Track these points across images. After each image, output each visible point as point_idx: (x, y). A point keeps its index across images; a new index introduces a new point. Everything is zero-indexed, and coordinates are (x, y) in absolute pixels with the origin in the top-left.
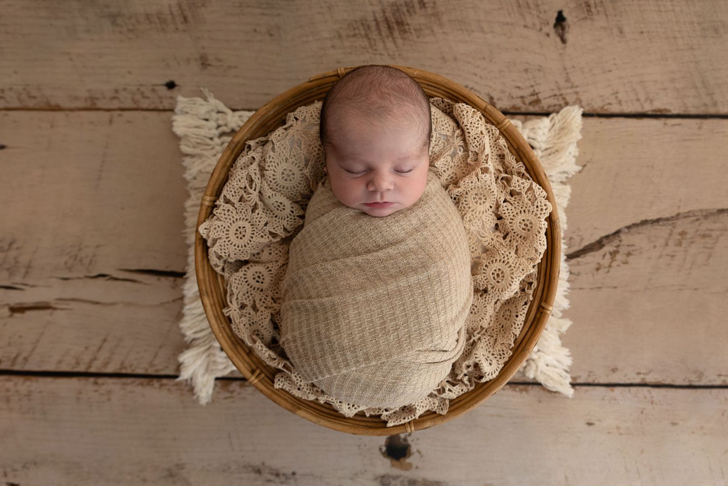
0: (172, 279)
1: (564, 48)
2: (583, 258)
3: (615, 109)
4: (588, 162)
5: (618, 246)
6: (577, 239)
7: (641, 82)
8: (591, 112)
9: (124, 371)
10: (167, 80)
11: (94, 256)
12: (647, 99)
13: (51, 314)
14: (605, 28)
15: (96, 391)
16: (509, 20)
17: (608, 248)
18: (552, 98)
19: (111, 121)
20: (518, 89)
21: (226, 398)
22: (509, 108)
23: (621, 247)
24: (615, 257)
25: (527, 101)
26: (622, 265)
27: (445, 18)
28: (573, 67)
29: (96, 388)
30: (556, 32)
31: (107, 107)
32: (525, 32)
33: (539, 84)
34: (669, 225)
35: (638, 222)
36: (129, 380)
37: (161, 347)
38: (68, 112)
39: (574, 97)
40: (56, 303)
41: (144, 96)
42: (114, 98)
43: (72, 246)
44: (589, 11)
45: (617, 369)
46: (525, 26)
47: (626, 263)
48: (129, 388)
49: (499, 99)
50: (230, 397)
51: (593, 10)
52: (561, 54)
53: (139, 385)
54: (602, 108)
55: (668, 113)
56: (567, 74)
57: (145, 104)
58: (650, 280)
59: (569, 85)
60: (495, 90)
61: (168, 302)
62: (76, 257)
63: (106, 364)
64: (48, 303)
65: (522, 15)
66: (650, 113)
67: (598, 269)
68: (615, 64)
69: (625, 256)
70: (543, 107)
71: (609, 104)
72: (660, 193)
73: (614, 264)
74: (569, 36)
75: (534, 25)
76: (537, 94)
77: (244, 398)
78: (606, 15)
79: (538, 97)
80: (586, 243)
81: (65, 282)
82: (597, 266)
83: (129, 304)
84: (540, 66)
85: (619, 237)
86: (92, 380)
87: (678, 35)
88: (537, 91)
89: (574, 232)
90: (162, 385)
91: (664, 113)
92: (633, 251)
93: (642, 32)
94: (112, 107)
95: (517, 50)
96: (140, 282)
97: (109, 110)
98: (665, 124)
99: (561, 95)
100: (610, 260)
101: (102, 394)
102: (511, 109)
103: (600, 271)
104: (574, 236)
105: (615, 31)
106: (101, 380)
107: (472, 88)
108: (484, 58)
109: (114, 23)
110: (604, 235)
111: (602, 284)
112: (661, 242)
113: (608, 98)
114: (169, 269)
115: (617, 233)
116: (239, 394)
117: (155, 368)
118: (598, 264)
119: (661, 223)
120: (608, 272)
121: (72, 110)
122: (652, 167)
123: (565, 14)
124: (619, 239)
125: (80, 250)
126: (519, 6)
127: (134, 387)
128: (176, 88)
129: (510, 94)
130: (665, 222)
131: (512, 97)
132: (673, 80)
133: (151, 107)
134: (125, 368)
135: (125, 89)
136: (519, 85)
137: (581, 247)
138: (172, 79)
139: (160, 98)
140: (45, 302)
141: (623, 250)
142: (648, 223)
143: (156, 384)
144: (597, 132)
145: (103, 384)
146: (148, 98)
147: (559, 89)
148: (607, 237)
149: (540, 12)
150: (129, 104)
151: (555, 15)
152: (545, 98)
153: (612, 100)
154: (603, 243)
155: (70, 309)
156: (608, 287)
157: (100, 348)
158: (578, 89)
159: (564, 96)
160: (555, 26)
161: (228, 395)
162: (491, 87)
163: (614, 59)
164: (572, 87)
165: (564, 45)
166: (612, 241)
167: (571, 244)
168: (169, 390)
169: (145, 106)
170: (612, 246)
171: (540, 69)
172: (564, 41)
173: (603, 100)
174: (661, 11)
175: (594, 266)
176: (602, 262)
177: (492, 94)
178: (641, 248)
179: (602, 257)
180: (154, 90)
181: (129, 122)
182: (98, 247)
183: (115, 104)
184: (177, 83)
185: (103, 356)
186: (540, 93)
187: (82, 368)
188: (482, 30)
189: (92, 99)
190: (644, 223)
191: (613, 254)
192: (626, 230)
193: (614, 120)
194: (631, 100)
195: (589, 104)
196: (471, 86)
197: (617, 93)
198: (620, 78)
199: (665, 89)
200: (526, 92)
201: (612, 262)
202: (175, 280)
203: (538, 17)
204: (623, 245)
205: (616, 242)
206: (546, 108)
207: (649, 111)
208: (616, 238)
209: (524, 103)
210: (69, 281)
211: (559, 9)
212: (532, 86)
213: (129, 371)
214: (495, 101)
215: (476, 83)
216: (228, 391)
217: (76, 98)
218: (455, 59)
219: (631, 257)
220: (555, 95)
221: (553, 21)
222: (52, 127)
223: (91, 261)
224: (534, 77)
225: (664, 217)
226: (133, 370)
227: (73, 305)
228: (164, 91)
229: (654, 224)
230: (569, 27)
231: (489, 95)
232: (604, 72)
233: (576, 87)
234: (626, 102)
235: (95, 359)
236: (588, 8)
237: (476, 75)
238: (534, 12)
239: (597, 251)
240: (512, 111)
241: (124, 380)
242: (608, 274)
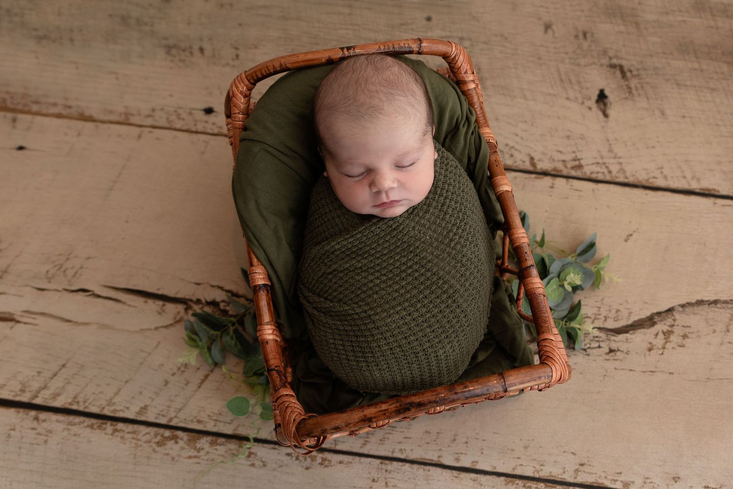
0: (161, 303)
1: (607, 122)
2: (631, 334)
3: (661, 183)
4: (634, 231)
5: (672, 326)
6: (625, 313)
7: (686, 161)
8: (636, 182)
9: (75, 407)
10: (206, 106)
11: (81, 268)
12: (693, 178)
13: (12, 328)
14: (647, 109)
15: (33, 429)
16: (551, 91)
17: (660, 327)
18: (595, 166)
19: (140, 136)
20: (559, 153)
21: (190, 457)
22: (550, 169)
23: (675, 327)
24: (669, 337)
25: (569, 165)
26: (677, 347)
27: (488, 83)
28: (616, 139)
29: (35, 424)
30: (598, 107)
31: (139, 123)
32: (567, 103)
33: (581, 151)
34: (729, 309)
35: (694, 301)
36: (78, 419)
37: (127, 382)
38: (99, 124)
39: (618, 167)
40: (22, 316)
41: (179, 117)
42: (149, 116)
43: (60, 255)
44: (630, 92)
45: (679, 478)
46: (568, 99)
47: (682, 346)
48: (75, 429)
49: (539, 160)
50: (196, 457)
51: (634, 92)
52: (603, 127)
53: (86, 427)
54: (647, 180)
55: (717, 193)
56: (610, 145)
57: (179, 124)
58: (711, 369)
59: (613, 155)
60: (535, 151)
61: (150, 329)
62: (62, 265)
63: (56, 396)
64: (13, 314)
65: (564, 88)
66: (698, 191)
67: (650, 350)
68: (659, 142)
69: (681, 338)
70: (585, 173)
71: (654, 177)
72: (715, 273)
73: (668, 345)
74: (611, 112)
75: (576, 98)
76: (579, 160)
77: (213, 460)
78: (648, 98)
79: (580, 163)
80: (634, 318)
81: (40, 292)
82: (649, 346)
83: (104, 326)
84: (582, 135)
85: (673, 315)
86: (33, 413)
87: (720, 123)
88: (579, 157)
89: (621, 304)
90: (116, 430)
91: (713, 192)
92: (689, 333)
93: (684, 117)
94: (144, 124)
95: (559, 118)
96: (124, 303)
97: (140, 126)
98: (715, 203)
99: (604, 163)
100: (665, 341)
101: (39, 434)
102: (551, 171)
103: (652, 352)
104: (621, 308)
105: (657, 113)
106: (43, 415)
107: (512, 147)
108: (526, 122)
109: (168, 53)
110: (655, 311)
111: (656, 367)
112: (720, 327)
113: (653, 172)
114: (160, 292)
115: (670, 310)
116: (208, 453)
117: (112, 408)
118: (650, 343)
119: (719, 305)
120: (662, 354)
121: (103, 122)
122: (705, 244)
123: (607, 92)
124: (673, 318)
125: (68, 259)
126: (562, 81)
127: (81, 428)
128: (214, 114)
129: (551, 156)
130: (724, 305)
131: (554, 160)
132: (719, 163)
133: (184, 128)
134: (78, 403)
135: (162, 109)
136: (561, 149)
137: (630, 322)
138: (211, 105)
139: (196, 121)
140: (10, 313)
141: (678, 330)
142: (705, 304)
143: (109, 427)
144: (643, 203)
145: (44, 421)
146: (183, 119)
147: (602, 158)
148: (659, 314)
149: (582, 88)
150: (163, 122)
151: (597, 92)
152: (588, 165)
153: (657, 173)
154: (655, 320)
155: (36, 325)
156: (663, 372)
157: (55, 375)
158: (621, 160)
159: (607, 165)
160: (597, 101)
161: (193, 453)
162: (531, 148)
163: (658, 137)
164: (615, 158)
165: (606, 119)
166: (665, 320)
167: (618, 316)
168: (122, 438)
169: (178, 126)
170: (665, 324)
171: (582, 137)
172: (606, 115)
173: (647, 174)
174: (701, 101)
175: (646, 346)
176: (654, 342)
177: (533, 155)
178: (698, 331)
179: (655, 336)
180: (190, 114)
181: (158, 139)
182: (88, 258)
183: (149, 122)
184: (215, 109)
185: (55, 385)
186: (582, 159)
187: (25, 398)
188: (525, 97)
189: (127, 115)
190: (700, 303)
191: (666, 334)
192: (681, 309)
193: (660, 193)
194: (677, 177)
195: (633, 176)
196: (511, 144)
197: (662, 168)
198: (664, 155)
199: (711, 170)
200: (568, 157)
201: (666, 342)
202: (164, 305)
203: (580, 92)
204: (678, 325)
205: (669, 321)
206: (588, 174)
207: (697, 189)
208: (670, 316)
209: (566, 167)
210: (45, 292)
211: (601, 87)
212: (574, 152)
213: (81, 408)
214: (535, 161)
215: (517, 143)
216: (195, 448)
217: (111, 112)
218: (497, 119)
219: (686, 339)
220: (598, 163)
221: (595, 97)
222: (79, 135)
223: (76, 273)
224: (576, 144)
225: (722, 299)
226: (86, 407)
227: (40, 320)
228: (201, 115)
229: (711, 306)
230: (611, 104)
231: (529, 155)
232: (647, 148)
233: (620, 158)
234: (672, 177)
235: (45, 387)
236: (629, 90)
237: (517, 135)
238: (577, 88)
239: (648, 328)
240: (553, 173)
241: (71, 418)
242: (662, 356)
